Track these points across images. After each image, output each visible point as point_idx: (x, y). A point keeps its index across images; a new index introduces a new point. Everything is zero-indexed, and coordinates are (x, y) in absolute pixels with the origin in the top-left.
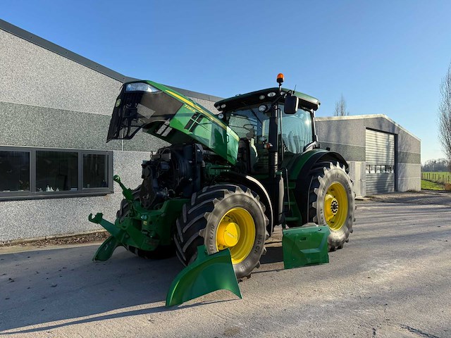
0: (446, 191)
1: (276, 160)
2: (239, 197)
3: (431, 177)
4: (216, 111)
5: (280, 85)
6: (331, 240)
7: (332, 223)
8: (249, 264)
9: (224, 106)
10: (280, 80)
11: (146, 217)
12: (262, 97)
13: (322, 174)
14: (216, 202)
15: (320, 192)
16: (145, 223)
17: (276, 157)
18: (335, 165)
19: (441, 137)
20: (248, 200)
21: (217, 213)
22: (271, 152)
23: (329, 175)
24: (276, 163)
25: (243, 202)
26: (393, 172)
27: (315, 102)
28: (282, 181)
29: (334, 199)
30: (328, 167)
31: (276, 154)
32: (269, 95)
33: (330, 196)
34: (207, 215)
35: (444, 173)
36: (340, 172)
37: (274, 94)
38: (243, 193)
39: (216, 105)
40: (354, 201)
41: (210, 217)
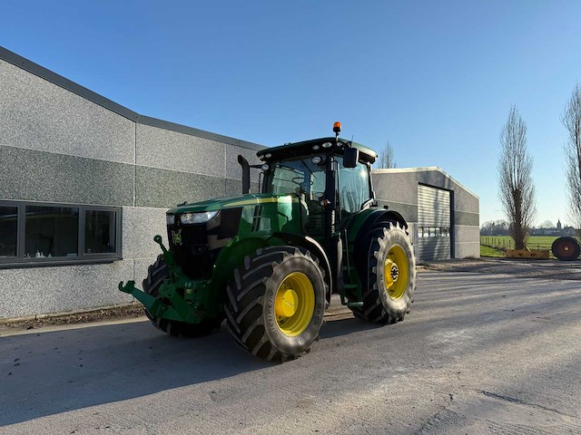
0: (508, 258)
1: (333, 219)
2: (298, 260)
3: (491, 242)
4: (258, 161)
5: (337, 135)
6: (392, 311)
7: (392, 291)
8: (308, 336)
9: (269, 156)
10: (337, 129)
11: (190, 285)
12: (316, 147)
13: (382, 235)
14: (275, 265)
15: (380, 255)
16: (188, 291)
17: (333, 216)
18: (395, 225)
19: (502, 194)
20: (307, 263)
21: (276, 278)
22: (328, 209)
23: (389, 237)
24: (333, 223)
25: (302, 266)
26: (448, 235)
27: (372, 154)
28: (340, 243)
29: (394, 264)
30: (388, 227)
31: (333, 212)
32: (324, 145)
33: (389, 261)
34: (266, 280)
35: (504, 237)
36: (400, 233)
37: (330, 145)
38: (302, 255)
39: (259, 155)
40: (415, 267)
41: (269, 283)
